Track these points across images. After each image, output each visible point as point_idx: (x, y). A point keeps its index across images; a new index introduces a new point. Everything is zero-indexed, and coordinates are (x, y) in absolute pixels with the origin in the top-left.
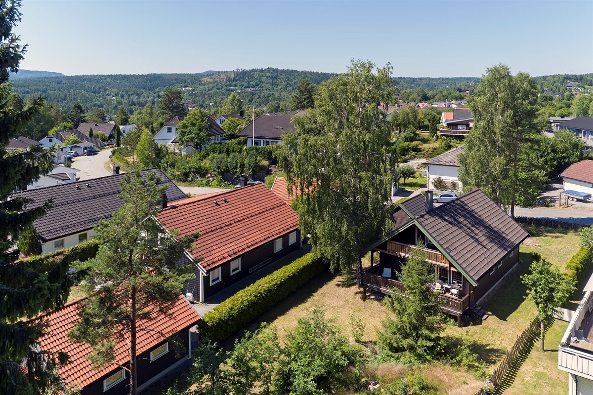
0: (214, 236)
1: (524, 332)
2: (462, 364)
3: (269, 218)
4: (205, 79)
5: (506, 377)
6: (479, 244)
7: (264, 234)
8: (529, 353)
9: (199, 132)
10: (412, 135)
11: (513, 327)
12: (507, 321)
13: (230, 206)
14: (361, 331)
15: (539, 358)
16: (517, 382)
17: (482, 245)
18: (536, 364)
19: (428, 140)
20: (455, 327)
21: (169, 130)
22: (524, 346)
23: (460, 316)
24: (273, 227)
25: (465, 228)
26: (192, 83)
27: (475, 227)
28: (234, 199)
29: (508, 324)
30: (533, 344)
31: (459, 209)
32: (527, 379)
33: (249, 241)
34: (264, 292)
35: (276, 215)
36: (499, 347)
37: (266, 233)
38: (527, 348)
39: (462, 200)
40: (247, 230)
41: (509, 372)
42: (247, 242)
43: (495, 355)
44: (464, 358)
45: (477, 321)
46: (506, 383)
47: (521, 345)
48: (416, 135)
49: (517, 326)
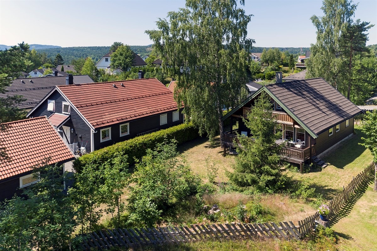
0: (108, 106)
1: (359, 174)
2: (301, 198)
3: (157, 100)
4: (148, 49)
5: (342, 210)
6: (320, 110)
7: (151, 110)
8: (364, 192)
9: (125, 59)
10: (277, 68)
11: (349, 173)
12: (343, 169)
13: (126, 89)
14: (215, 172)
15: (374, 196)
16: (353, 214)
17: (322, 111)
18: (370, 200)
19: (288, 71)
20: (298, 173)
21: (107, 60)
22: (359, 187)
23: (302, 164)
24: (159, 106)
25: (308, 99)
26: (141, 51)
27: (316, 99)
28: (130, 85)
29: (344, 171)
30: (368, 185)
31: (303, 86)
32: (363, 211)
33: (137, 112)
34: (139, 144)
35: (163, 99)
36: (336, 188)
37: (152, 109)
38: (361, 188)
39: (307, 81)
40: (137, 106)
41: (345, 206)
42: (135, 113)
43: (333, 194)
44: (303, 192)
45: (317, 168)
46: (342, 214)
47: (357, 186)
48: (280, 68)
49: (353, 172)
